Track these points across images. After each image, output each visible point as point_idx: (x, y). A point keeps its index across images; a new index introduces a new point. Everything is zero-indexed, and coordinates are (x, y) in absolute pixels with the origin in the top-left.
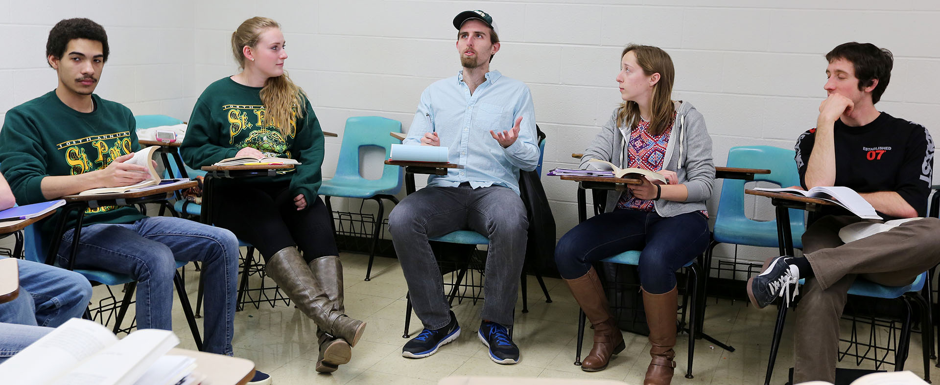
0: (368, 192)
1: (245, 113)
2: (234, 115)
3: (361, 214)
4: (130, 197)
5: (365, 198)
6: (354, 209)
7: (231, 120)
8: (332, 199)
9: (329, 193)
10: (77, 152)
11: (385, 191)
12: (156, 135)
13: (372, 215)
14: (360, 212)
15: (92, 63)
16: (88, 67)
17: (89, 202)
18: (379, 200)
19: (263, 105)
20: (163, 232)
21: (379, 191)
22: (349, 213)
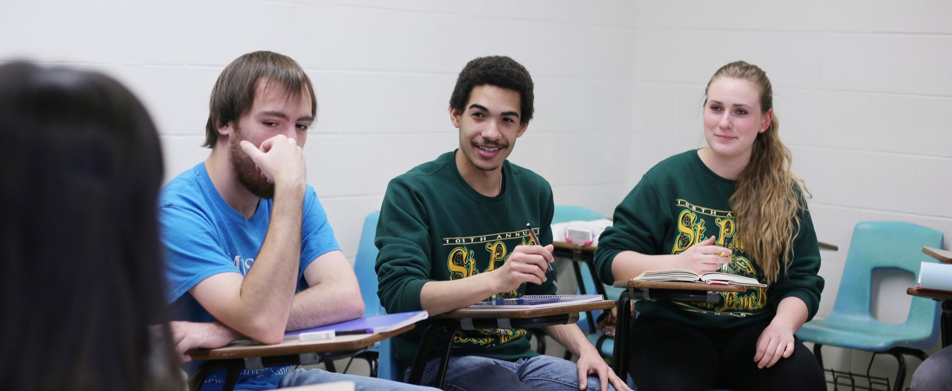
0: (882, 342)
1: (702, 220)
2: (686, 220)
3: (868, 377)
4: (516, 316)
5: (876, 352)
6: (858, 367)
7: (682, 228)
8: (824, 349)
9: (820, 339)
10: (465, 254)
11: (910, 342)
12: (565, 234)
13: (887, 379)
14: (868, 373)
15: (498, 123)
16: (490, 129)
17: (462, 321)
18: (898, 356)
19: (729, 209)
20: (548, 376)
21: (900, 342)
22: (850, 374)
